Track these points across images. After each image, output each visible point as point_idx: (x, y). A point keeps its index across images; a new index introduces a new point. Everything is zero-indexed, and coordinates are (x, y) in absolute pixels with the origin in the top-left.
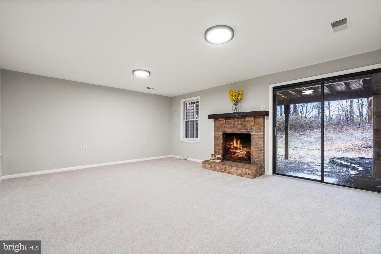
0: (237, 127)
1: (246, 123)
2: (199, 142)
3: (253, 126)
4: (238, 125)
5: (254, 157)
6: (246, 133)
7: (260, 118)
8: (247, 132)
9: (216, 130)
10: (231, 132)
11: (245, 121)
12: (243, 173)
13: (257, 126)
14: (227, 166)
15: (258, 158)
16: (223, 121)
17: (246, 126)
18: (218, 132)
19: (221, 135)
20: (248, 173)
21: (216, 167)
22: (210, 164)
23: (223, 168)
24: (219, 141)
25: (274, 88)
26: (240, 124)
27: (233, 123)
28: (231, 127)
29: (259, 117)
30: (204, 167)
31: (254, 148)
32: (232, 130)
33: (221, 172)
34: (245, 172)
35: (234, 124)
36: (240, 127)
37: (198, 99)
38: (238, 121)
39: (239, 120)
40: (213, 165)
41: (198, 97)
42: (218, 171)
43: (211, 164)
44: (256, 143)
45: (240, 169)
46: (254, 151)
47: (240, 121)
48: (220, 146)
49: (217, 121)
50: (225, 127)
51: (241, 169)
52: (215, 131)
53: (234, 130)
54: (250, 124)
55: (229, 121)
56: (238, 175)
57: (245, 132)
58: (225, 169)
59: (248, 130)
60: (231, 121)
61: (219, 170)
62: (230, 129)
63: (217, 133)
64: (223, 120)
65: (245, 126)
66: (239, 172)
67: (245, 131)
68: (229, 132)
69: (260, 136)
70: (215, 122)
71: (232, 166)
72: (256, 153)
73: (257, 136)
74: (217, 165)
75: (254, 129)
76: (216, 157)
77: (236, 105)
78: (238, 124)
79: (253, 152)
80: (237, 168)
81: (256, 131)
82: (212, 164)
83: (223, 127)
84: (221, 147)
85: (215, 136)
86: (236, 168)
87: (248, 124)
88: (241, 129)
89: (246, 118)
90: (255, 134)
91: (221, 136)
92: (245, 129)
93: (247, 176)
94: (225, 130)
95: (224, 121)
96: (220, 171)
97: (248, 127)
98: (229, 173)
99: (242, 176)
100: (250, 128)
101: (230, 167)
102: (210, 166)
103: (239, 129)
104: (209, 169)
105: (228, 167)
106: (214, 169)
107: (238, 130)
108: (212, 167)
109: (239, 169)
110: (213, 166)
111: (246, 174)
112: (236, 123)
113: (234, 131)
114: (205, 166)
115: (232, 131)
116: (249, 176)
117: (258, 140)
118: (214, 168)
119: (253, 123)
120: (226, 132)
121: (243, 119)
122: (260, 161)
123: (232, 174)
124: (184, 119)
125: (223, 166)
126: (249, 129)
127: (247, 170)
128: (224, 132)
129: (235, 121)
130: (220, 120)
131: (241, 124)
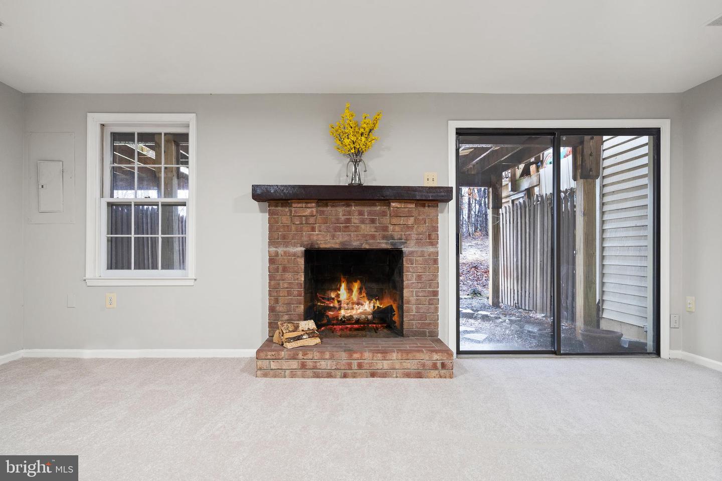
0: (357, 229)
1: (386, 220)
2: (192, 283)
3: (409, 228)
4: (363, 226)
5: (412, 317)
6: (389, 247)
7: (429, 206)
8: (392, 244)
9: (276, 237)
10: (337, 246)
11: (384, 214)
12: (424, 365)
13: (423, 228)
14: (367, 355)
15: (423, 317)
16: (310, 209)
17: (387, 227)
18: (287, 246)
19: (300, 254)
20: (439, 365)
21: (323, 364)
22: (294, 358)
23: (350, 365)
24: (289, 275)
25: (459, 131)
26: (367, 222)
27: (343, 218)
28: (337, 229)
29: (427, 205)
30: (266, 373)
31: (412, 292)
32: (341, 239)
33: (345, 376)
34: (429, 363)
35: (348, 221)
36: (367, 229)
37: (188, 126)
38: (361, 213)
39: (366, 209)
40: (311, 357)
41: (190, 118)
42: (330, 376)
43: (300, 356)
44: (419, 277)
45: (414, 356)
46: (413, 299)
47: (370, 213)
48: (296, 293)
49: (279, 208)
50: (313, 229)
51: (418, 355)
52: (272, 242)
53: (346, 238)
54: (402, 221)
55: (329, 209)
56: (408, 375)
57: (384, 245)
58: (360, 366)
59: (396, 238)
60: (339, 212)
61: (333, 372)
62: (333, 237)
63: (281, 250)
64: (309, 205)
65: (385, 229)
66: (411, 365)
67: (386, 243)
68: (328, 246)
69: (429, 255)
70: (271, 214)
71: (384, 352)
72: (419, 302)
73: (423, 256)
74: (327, 356)
75: (414, 236)
76: (300, 328)
77: (356, 163)
78: (363, 222)
79: (408, 302)
80: (404, 355)
81: (419, 242)
82: (304, 355)
83: (305, 229)
84: (300, 295)
85: (272, 261)
86: (399, 355)
87: (394, 221)
88: (373, 237)
89: (393, 204)
90: (417, 252)
91: (298, 259)
92: (384, 237)
93: (437, 372)
94: (315, 238)
95: (314, 210)
96: (339, 373)
97: (396, 232)
98: (373, 375)
99: (419, 376)
100: (401, 235)
101: (379, 355)
102: (294, 364)
103: (364, 236)
104: (293, 376)
105: (371, 356)
106: (315, 373)
107: (360, 237)
108: (303, 366)
109: (410, 356)
110: (310, 364)
111: (435, 367)
112: (355, 219)
113: (346, 241)
114: (273, 367)
115: (342, 243)
116: (443, 372)
117: (425, 268)
118: (315, 368)
119: (411, 221)
120: (316, 246)
121: (378, 208)
122: (430, 324)
123: (384, 375)
124: (102, 196)
125: (350, 357)
126: (396, 235)
127: (436, 356)
128: (312, 244)
129: (349, 213)
130: (300, 205)
131: (373, 221)
